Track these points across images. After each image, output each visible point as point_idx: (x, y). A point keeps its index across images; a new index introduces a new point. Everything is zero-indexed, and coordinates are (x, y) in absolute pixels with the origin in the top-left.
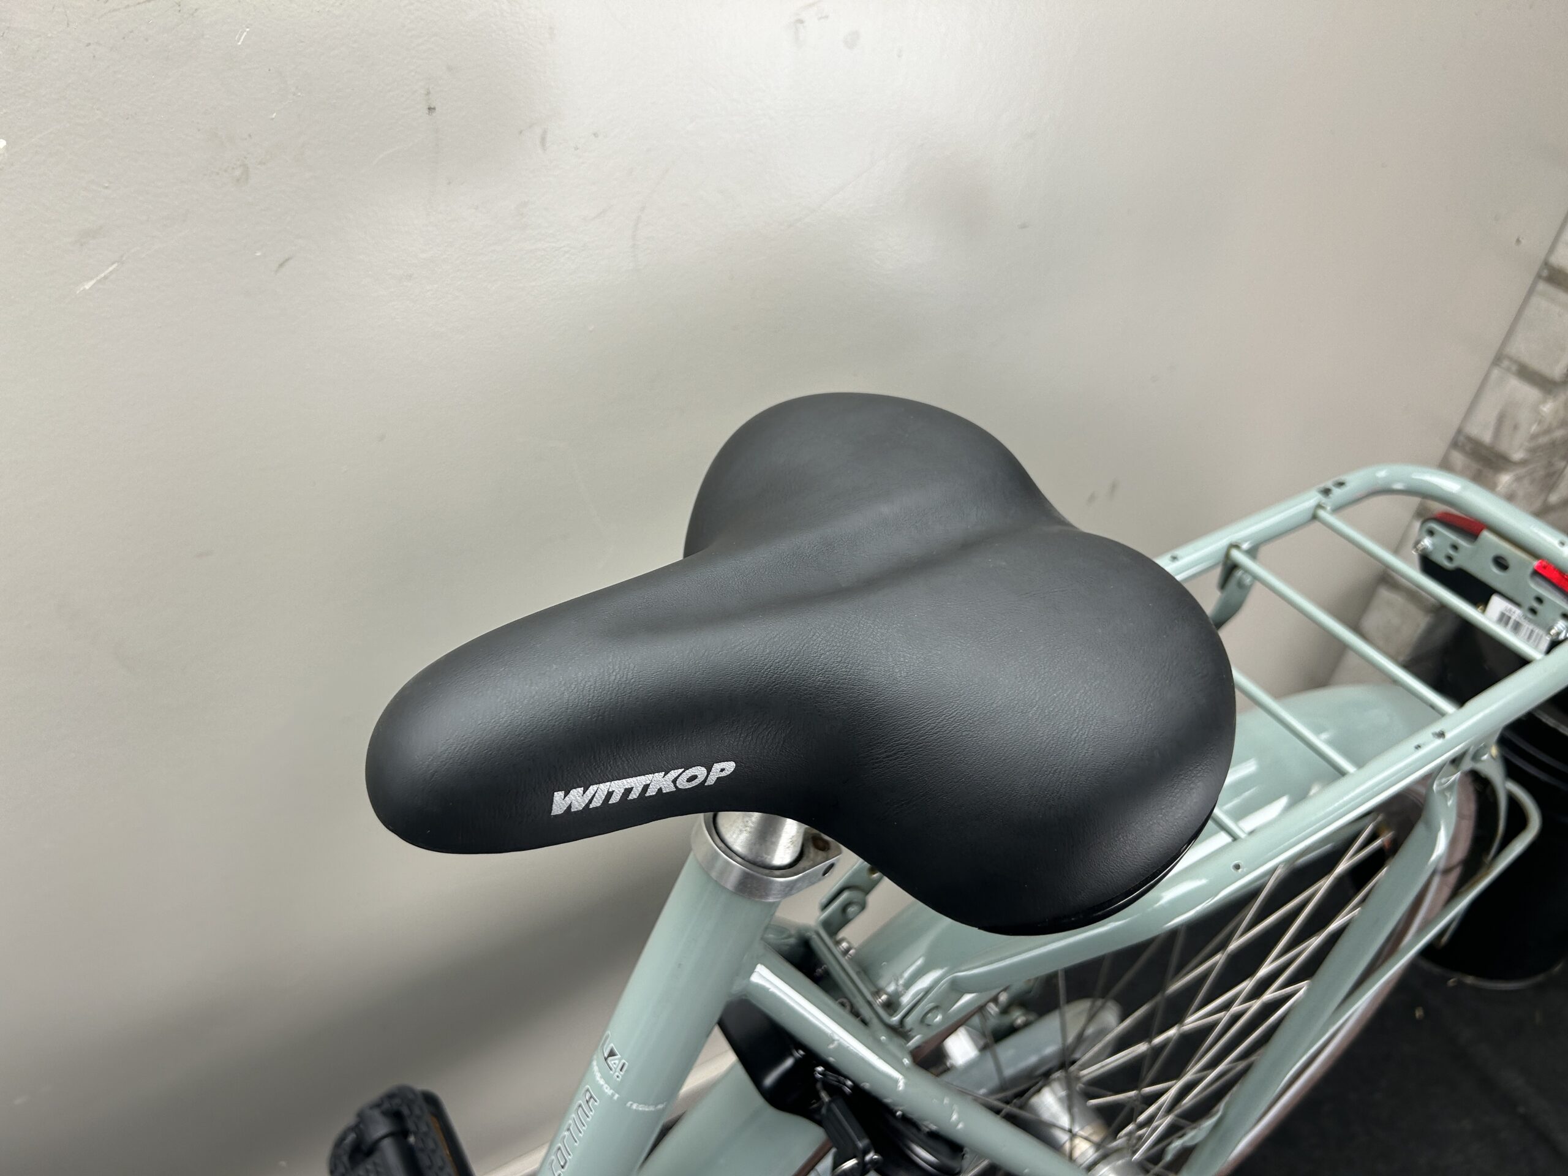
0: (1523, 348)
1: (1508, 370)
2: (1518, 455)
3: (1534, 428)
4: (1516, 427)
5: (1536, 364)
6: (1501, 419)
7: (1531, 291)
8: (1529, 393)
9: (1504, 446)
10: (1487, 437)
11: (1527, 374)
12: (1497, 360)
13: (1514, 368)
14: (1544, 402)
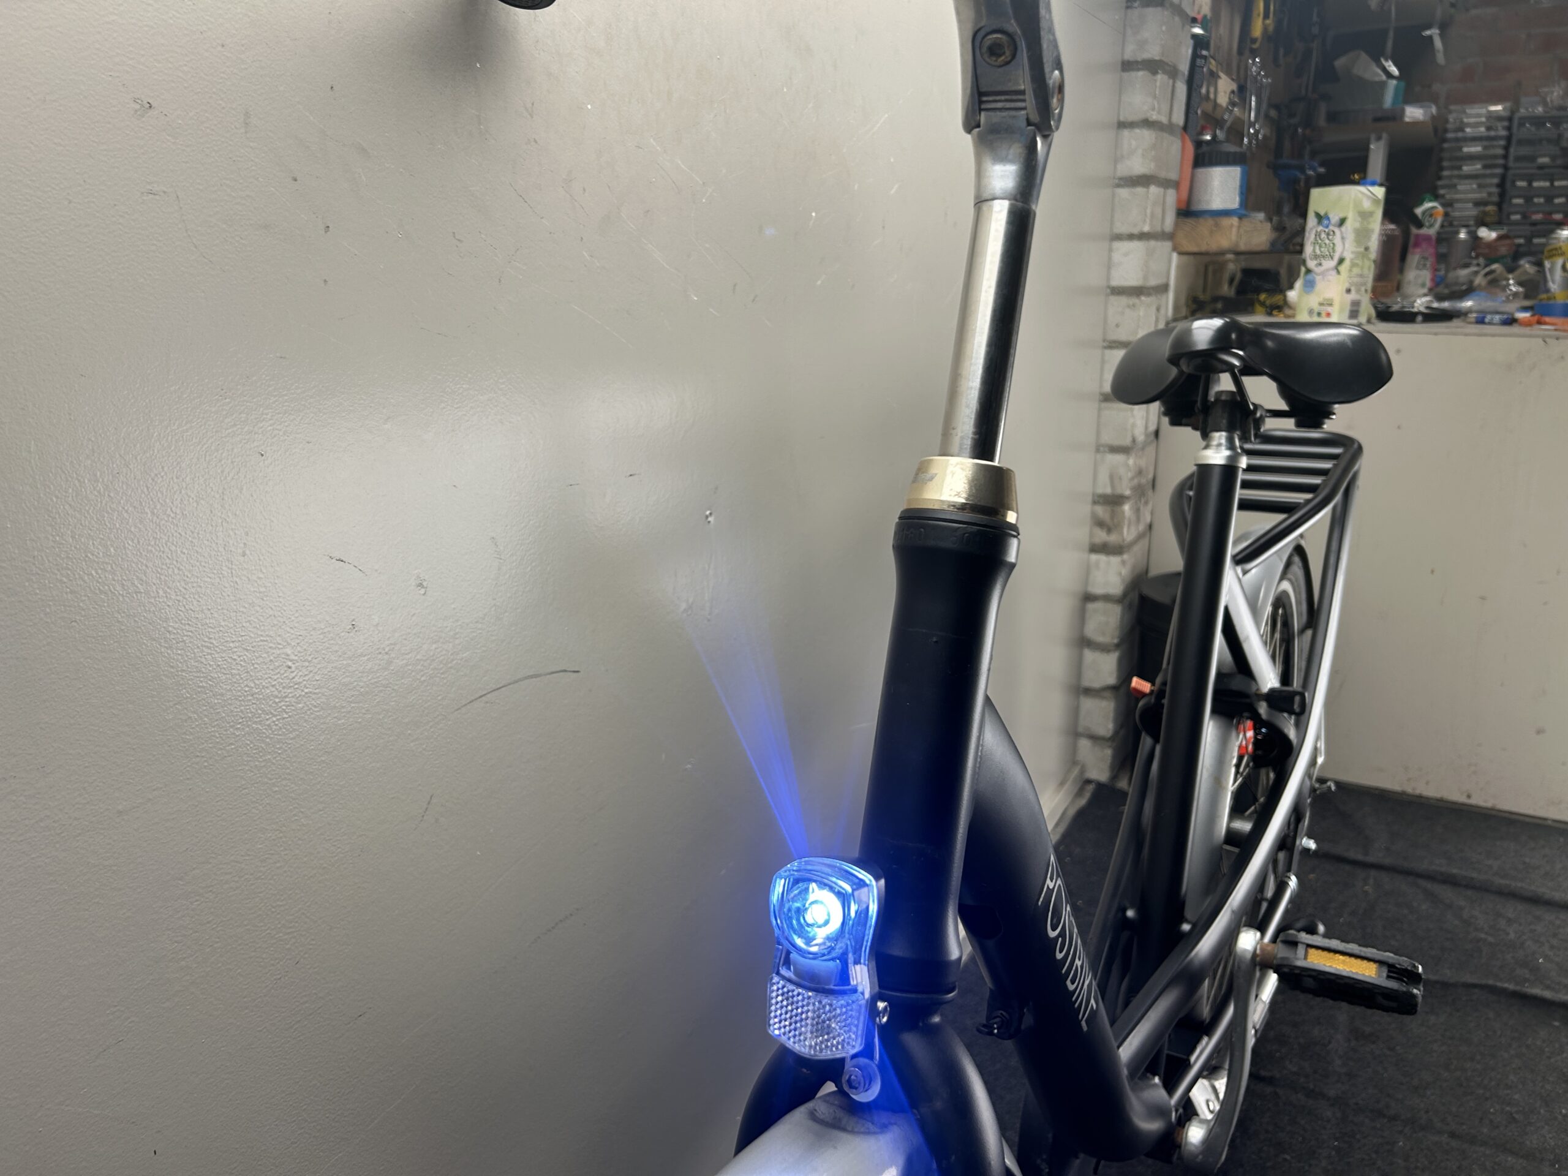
0: (1108, 438)
1: (1105, 452)
2: (1127, 493)
3: (1130, 475)
4: (1120, 478)
5: (1117, 442)
6: (1111, 477)
7: (1100, 410)
8: (1119, 458)
9: (1119, 491)
10: (1108, 491)
11: (1115, 450)
12: (1098, 450)
13: (1106, 449)
14: (1129, 459)
